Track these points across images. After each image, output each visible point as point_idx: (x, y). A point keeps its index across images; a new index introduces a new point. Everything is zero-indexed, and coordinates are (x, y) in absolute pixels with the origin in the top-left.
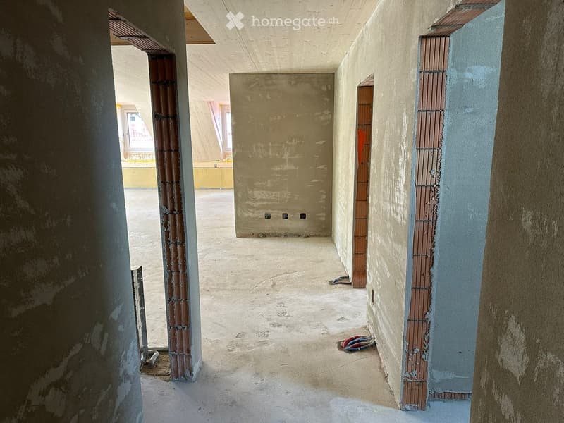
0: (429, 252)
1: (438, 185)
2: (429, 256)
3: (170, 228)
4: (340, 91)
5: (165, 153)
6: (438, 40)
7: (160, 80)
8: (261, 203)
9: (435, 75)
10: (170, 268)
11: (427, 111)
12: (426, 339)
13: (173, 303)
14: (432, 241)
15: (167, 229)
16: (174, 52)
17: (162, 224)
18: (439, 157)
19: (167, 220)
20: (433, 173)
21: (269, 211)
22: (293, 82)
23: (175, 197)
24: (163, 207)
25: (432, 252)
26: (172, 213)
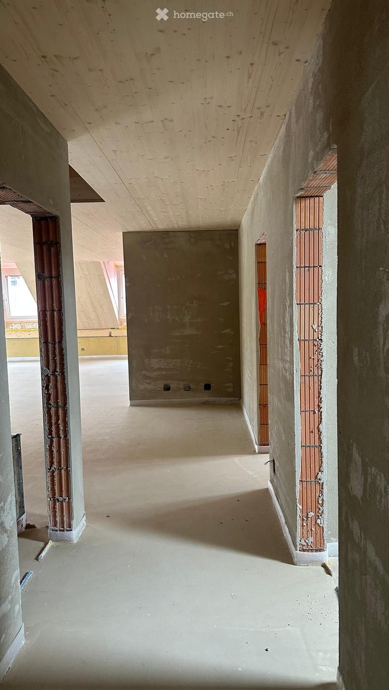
0: (316, 407)
1: (321, 340)
2: (317, 412)
3: (51, 391)
4: (243, 248)
5: (48, 313)
6: (312, 200)
7: (44, 241)
8: (159, 373)
9: (311, 232)
10: (50, 433)
11: (305, 267)
12: (320, 502)
13: (53, 472)
14: (319, 396)
15: (48, 391)
16: (57, 213)
17: (43, 387)
18: (320, 311)
19: (49, 381)
20: (315, 327)
21: (168, 382)
22: (193, 240)
23: (58, 358)
24: (45, 368)
25: (320, 407)
26: (54, 374)
